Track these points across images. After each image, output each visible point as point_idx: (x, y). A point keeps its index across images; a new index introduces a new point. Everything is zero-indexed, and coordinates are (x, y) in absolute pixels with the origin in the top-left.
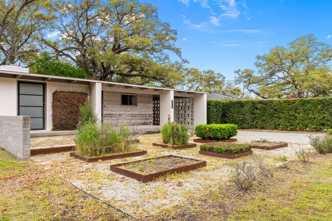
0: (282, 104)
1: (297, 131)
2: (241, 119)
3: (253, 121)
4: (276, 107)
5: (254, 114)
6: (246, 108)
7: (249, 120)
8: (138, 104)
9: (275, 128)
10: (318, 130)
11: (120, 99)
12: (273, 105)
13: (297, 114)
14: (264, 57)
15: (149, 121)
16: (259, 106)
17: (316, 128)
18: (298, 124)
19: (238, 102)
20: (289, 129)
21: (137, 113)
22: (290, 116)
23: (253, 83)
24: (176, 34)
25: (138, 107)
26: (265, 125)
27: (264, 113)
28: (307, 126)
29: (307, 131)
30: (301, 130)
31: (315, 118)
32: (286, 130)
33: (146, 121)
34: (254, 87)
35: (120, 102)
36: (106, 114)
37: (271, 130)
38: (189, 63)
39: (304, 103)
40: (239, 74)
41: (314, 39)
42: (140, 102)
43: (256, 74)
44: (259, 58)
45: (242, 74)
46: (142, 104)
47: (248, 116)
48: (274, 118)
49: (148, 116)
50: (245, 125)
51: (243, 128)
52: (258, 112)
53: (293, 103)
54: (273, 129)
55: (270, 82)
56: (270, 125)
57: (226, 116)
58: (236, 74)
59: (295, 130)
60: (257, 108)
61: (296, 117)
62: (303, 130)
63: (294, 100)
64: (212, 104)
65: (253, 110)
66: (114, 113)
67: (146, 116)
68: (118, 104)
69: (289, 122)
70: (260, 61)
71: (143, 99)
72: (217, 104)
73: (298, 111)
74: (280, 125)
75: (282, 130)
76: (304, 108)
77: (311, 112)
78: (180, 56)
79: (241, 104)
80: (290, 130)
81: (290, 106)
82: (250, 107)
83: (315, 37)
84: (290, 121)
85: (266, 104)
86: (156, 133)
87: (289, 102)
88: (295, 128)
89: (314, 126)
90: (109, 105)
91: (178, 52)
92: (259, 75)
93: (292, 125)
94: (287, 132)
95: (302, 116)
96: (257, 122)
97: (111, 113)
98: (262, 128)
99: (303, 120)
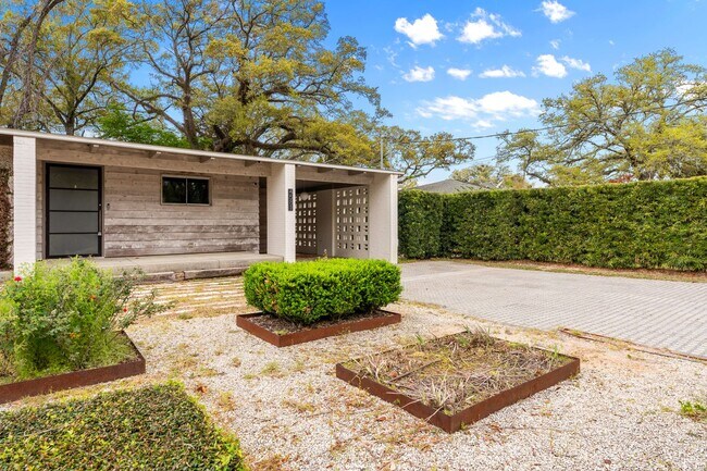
0: (592, 196)
1: (636, 269)
2: (487, 236)
3: (518, 243)
4: (577, 207)
5: (518, 224)
6: (499, 210)
7: (508, 241)
8: (214, 200)
9: (574, 261)
10: (697, 270)
11: (158, 188)
12: (567, 201)
13: (633, 225)
14: (559, 102)
15: (248, 241)
16: (532, 203)
17: (692, 264)
18: (638, 251)
19: (480, 195)
20: (610, 263)
21: (211, 223)
22: (614, 228)
23: (540, 159)
24: (364, 55)
25: (214, 208)
26: (547, 253)
27: (545, 221)
28: (662, 257)
29: (663, 271)
30: (645, 267)
31: (688, 235)
32: (603, 267)
33: (238, 243)
34: (540, 167)
35: (159, 195)
36: (114, 227)
37: (562, 267)
38: (391, 116)
39: (654, 193)
40: (507, 141)
41: (676, 59)
42: (221, 196)
43: (543, 139)
44: (548, 103)
45: (514, 139)
46: (225, 202)
47: (505, 230)
48: (570, 235)
49: (244, 229)
50: (498, 252)
51: (494, 259)
52: (529, 218)
53: (624, 194)
54: (568, 264)
55: (576, 158)
56: (562, 252)
57: (454, 230)
58: (502, 140)
59: (628, 268)
60: (526, 210)
61: (630, 233)
62: (653, 269)
63: (627, 186)
64: (415, 200)
65: (516, 214)
66: (140, 222)
67: (239, 231)
68: (151, 201)
69: (611, 246)
70: (552, 110)
71: (231, 188)
72: (429, 201)
73: (637, 215)
74: (586, 252)
75: (593, 266)
76: (655, 207)
77: (674, 218)
78: (378, 103)
79: (487, 201)
80: (616, 267)
81: (614, 203)
82: (510, 208)
83: (679, 55)
84: (614, 243)
85: (549, 199)
86: (233, 275)
87: (610, 191)
88: (627, 262)
89: (686, 259)
90: (122, 204)
91: (373, 95)
92: (550, 142)
93: (619, 255)
94: (605, 271)
95: (648, 231)
96: (527, 246)
97: (129, 222)
98: (542, 260)
99: (651, 241)
